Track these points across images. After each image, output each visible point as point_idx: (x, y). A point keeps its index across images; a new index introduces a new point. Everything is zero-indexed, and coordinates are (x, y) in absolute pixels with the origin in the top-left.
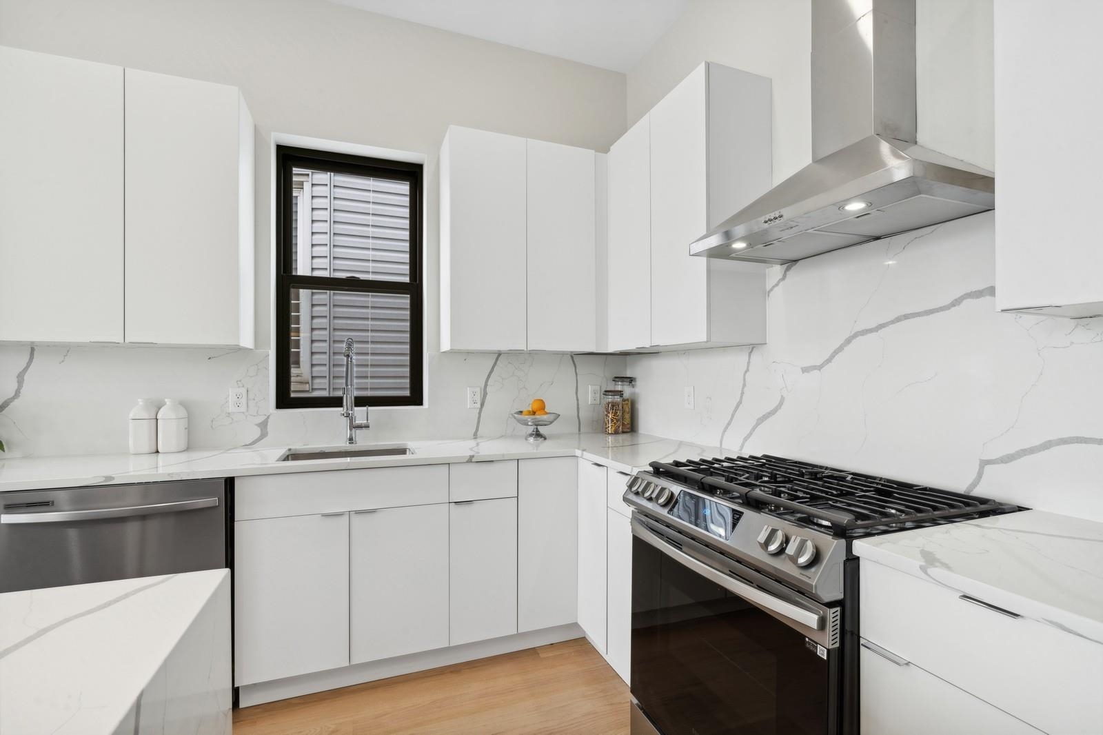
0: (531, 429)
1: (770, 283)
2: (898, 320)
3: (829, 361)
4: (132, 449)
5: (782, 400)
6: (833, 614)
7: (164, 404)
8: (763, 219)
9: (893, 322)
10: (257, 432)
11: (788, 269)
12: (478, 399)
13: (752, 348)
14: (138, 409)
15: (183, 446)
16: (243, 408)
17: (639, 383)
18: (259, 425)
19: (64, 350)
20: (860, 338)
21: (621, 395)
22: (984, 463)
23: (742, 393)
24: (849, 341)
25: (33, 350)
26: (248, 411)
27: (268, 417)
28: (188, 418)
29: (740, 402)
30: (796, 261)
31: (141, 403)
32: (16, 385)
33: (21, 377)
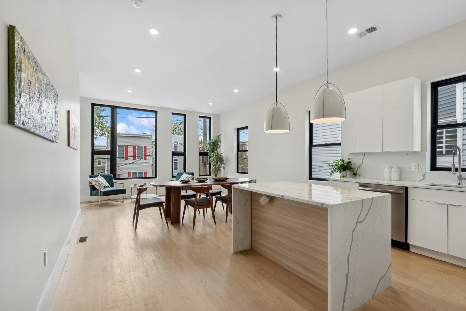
4: (385, 178)
7: (393, 167)
10: (422, 178)
14: (387, 169)
15: (399, 179)
16: (417, 170)
18: (422, 175)
19: (371, 154)
25: (365, 154)
26: (418, 171)
27: (426, 173)
28: (400, 171)
31: (387, 167)
32: (362, 162)
33: (363, 160)
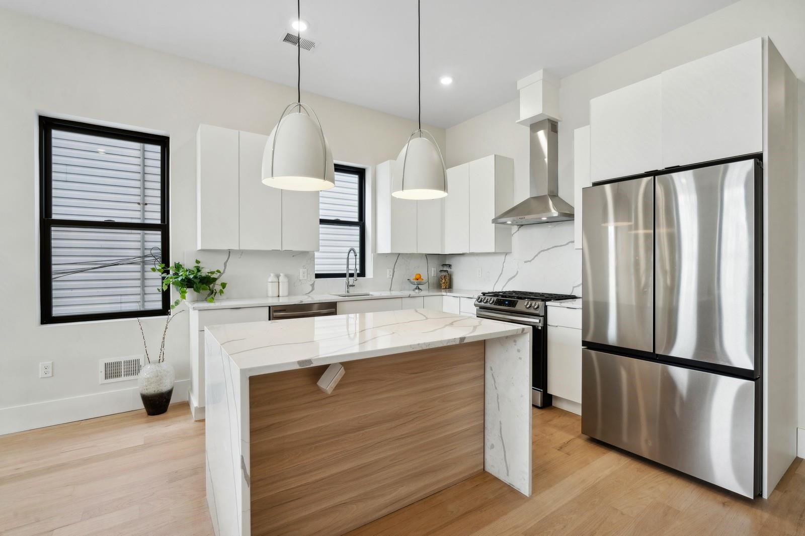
0: (415, 286)
1: (513, 232)
2: (553, 247)
3: (533, 259)
5: (518, 272)
6: (542, 319)
7: (280, 275)
8: (519, 217)
9: (552, 248)
10: (310, 288)
11: (520, 227)
12: (391, 274)
13: (506, 254)
14: (272, 278)
15: (287, 293)
16: (305, 278)
17: (452, 267)
18: (311, 285)
19: (242, 253)
20: (542, 252)
21: (447, 272)
22: (574, 287)
23: (502, 270)
24: (539, 253)
25: (230, 252)
26: (307, 279)
27: (314, 282)
28: (289, 281)
29: (501, 274)
30: (522, 225)
31: (271, 275)
32: (224, 268)
33: (225, 264)
